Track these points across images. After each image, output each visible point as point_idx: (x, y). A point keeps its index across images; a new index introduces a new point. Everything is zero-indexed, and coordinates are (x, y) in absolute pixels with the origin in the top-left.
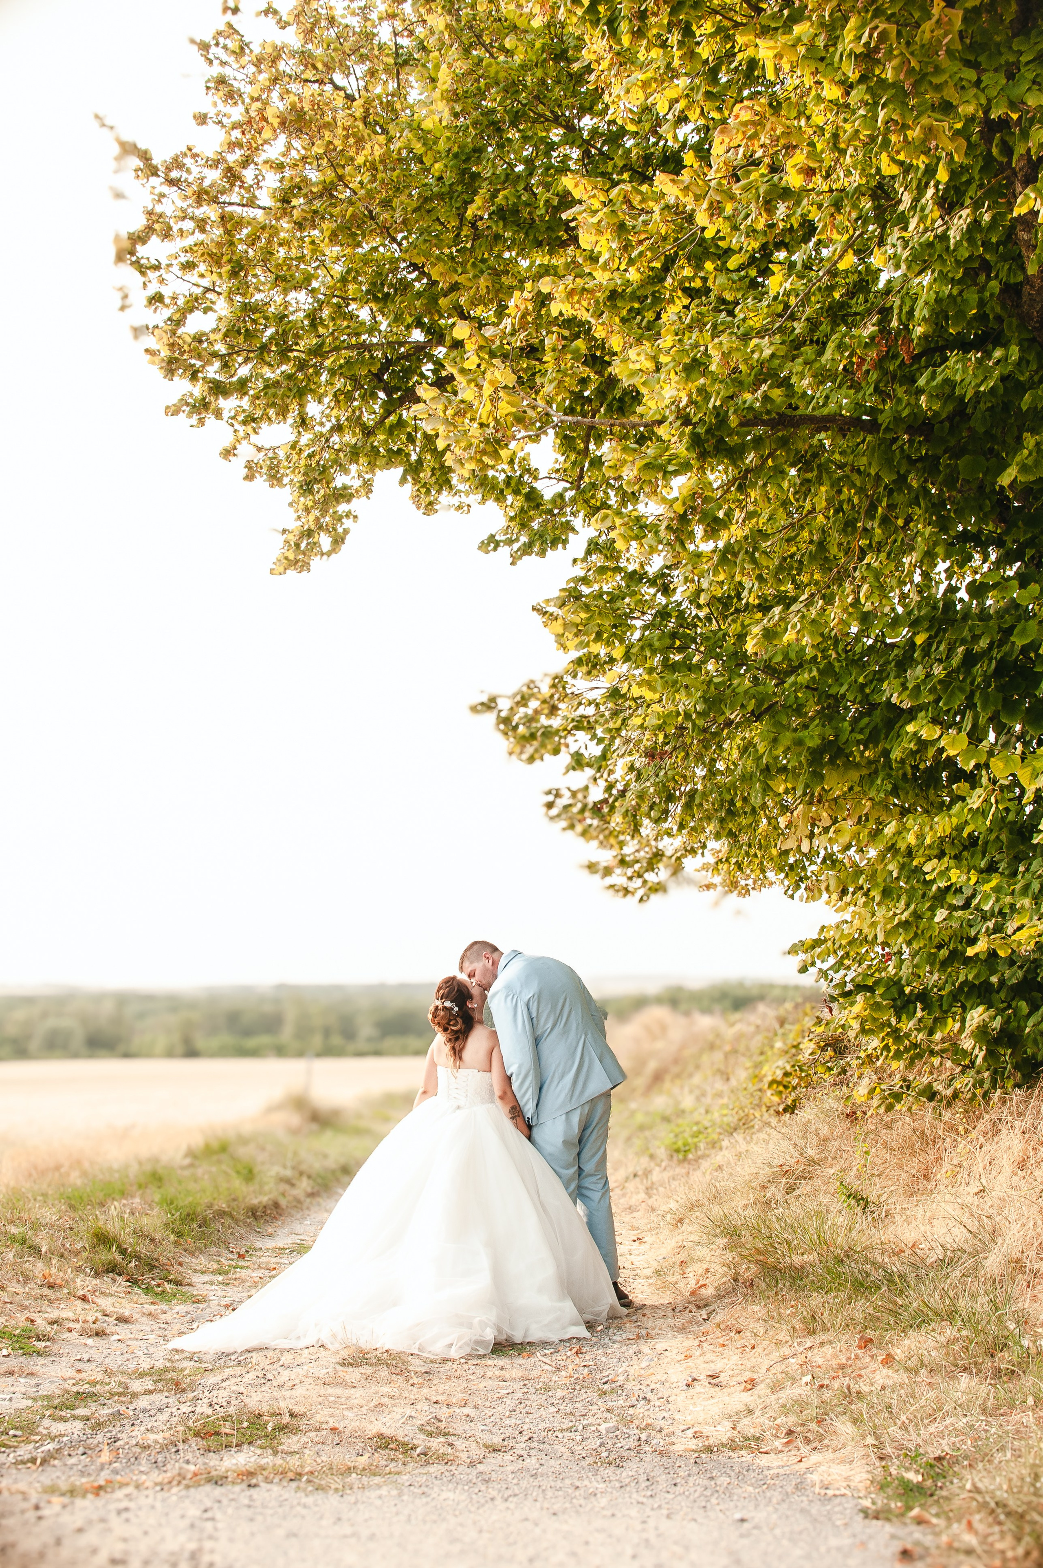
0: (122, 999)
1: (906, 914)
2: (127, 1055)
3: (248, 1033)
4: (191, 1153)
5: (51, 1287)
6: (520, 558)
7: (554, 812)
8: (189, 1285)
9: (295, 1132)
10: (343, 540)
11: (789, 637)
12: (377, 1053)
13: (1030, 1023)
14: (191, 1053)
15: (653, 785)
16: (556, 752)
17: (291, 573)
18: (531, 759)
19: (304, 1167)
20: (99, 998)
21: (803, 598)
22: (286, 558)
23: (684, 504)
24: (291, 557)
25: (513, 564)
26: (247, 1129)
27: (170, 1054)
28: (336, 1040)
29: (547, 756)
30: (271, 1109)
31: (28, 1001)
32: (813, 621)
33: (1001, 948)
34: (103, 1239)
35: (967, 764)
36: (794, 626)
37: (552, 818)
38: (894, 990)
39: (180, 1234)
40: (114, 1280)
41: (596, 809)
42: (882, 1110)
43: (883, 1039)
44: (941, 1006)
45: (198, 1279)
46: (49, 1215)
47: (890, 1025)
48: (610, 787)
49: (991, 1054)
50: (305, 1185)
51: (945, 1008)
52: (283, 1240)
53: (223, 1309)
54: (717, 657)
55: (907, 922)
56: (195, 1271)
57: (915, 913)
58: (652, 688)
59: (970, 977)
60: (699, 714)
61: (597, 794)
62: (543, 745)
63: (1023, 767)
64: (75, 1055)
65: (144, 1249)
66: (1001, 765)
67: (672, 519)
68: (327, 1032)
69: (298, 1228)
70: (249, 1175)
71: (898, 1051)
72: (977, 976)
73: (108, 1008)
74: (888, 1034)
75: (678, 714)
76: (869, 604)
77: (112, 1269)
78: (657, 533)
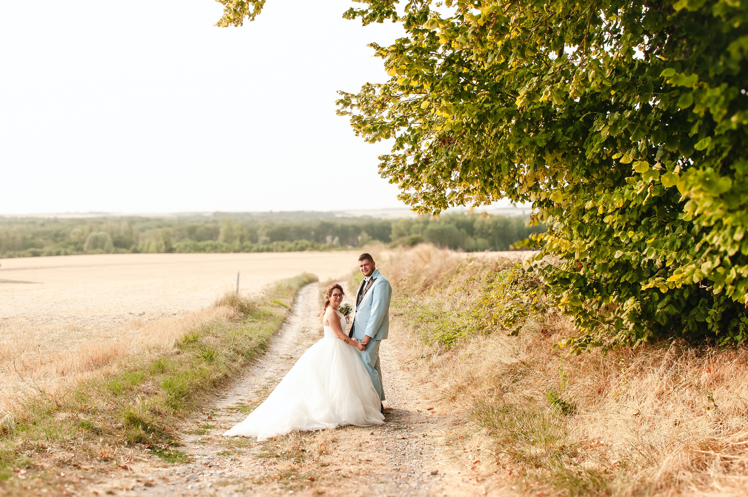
0: (132, 221)
1: (592, 243)
2: (136, 251)
3: (199, 239)
4: (178, 345)
5: (106, 460)
6: (368, 23)
7: (386, 169)
8: (183, 445)
9: (231, 319)
10: (262, 6)
11: (543, 98)
12: (269, 250)
13: (659, 306)
14: (170, 250)
15: (445, 160)
16: (387, 136)
17: (232, 26)
18: (373, 140)
19: (239, 349)
20: (119, 220)
21: (549, 72)
22: (229, 18)
23: (484, 20)
24: (232, 17)
25: (364, 25)
26: (207, 320)
27: (158, 252)
28: (247, 243)
29: (382, 139)
30: (218, 305)
31: (82, 222)
32: (559, 90)
33: (663, 288)
34: (134, 421)
35: (648, 179)
36: (546, 93)
37: (384, 174)
38: (581, 281)
39: (175, 407)
40: (141, 449)
41: (411, 169)
42: (575, 354)
43: (577, 316)
44: (607, 290)
45: (188, 439)
46: (102, 404)
47: (581, 308)
48: (418, 157)
49: (637, 325)
50: (241, 359)
51: (609, 291)
52: (231, 402)
53: (204, 467)
54: (486, 88)
55: (592, 247)
56: (185, 432)
57: (597, 241)
58: (448, 112)
59: (627, 279)
60: (474, 124)
61: (410, 161)
62: (380, 133)
63: (681, 181)
64: (108, 252)
65: (156, 421)
66: (667, 180)
67: (476, 28)
68: (242, 239)
69: (238, 389)
70: (210, 358)
71: (585, 322)
72: (631, 279)
73: (124, 226)
74: (580, 313)
75: (463, 124)
76: (594, 83)
77: (140, 440)
78: (466, 35)
